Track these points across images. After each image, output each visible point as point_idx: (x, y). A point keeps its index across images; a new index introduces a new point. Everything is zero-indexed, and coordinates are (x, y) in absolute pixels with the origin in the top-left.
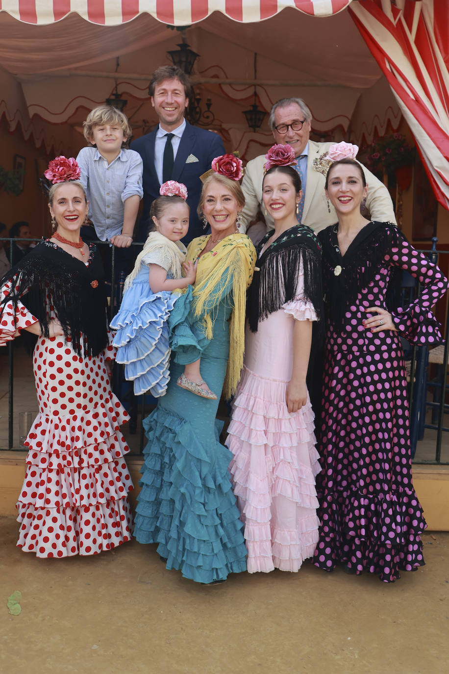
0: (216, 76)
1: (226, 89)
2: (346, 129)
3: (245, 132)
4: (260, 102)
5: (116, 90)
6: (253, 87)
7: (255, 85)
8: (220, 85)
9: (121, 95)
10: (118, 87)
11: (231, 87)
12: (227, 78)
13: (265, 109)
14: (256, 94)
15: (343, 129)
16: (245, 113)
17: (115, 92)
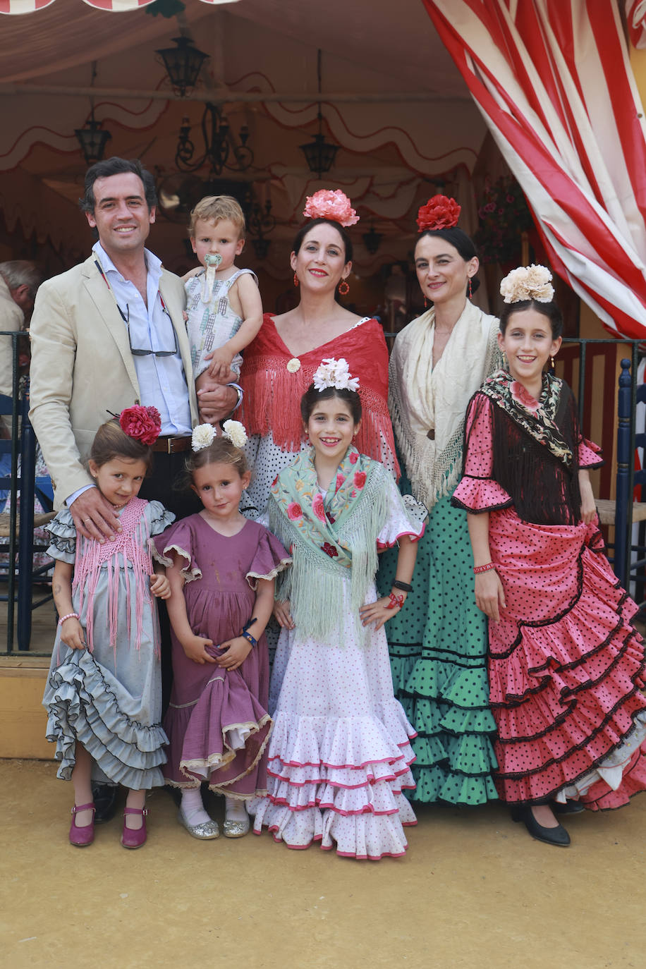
0: (256, 90)
1: (274, 109)
2: (471, 171)
3: (309, 182)
4: (329, 130)
5: (93, 117)
6: (317, 106)
7: (319, 103)
8: (263, 103)
9: (101, 124)
10: (96, 111)
11: (283, 107)
12: (274, 91)
13: (338, 142)
14: (320, 117)
15: (467, 171)
16: (304, 148)
17: (90, 119)
